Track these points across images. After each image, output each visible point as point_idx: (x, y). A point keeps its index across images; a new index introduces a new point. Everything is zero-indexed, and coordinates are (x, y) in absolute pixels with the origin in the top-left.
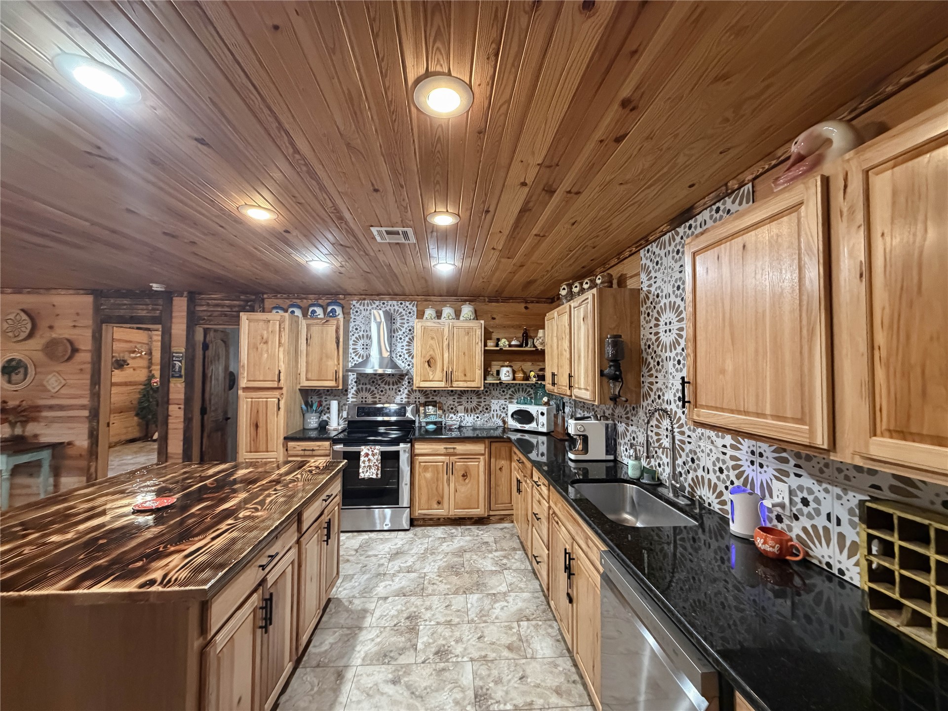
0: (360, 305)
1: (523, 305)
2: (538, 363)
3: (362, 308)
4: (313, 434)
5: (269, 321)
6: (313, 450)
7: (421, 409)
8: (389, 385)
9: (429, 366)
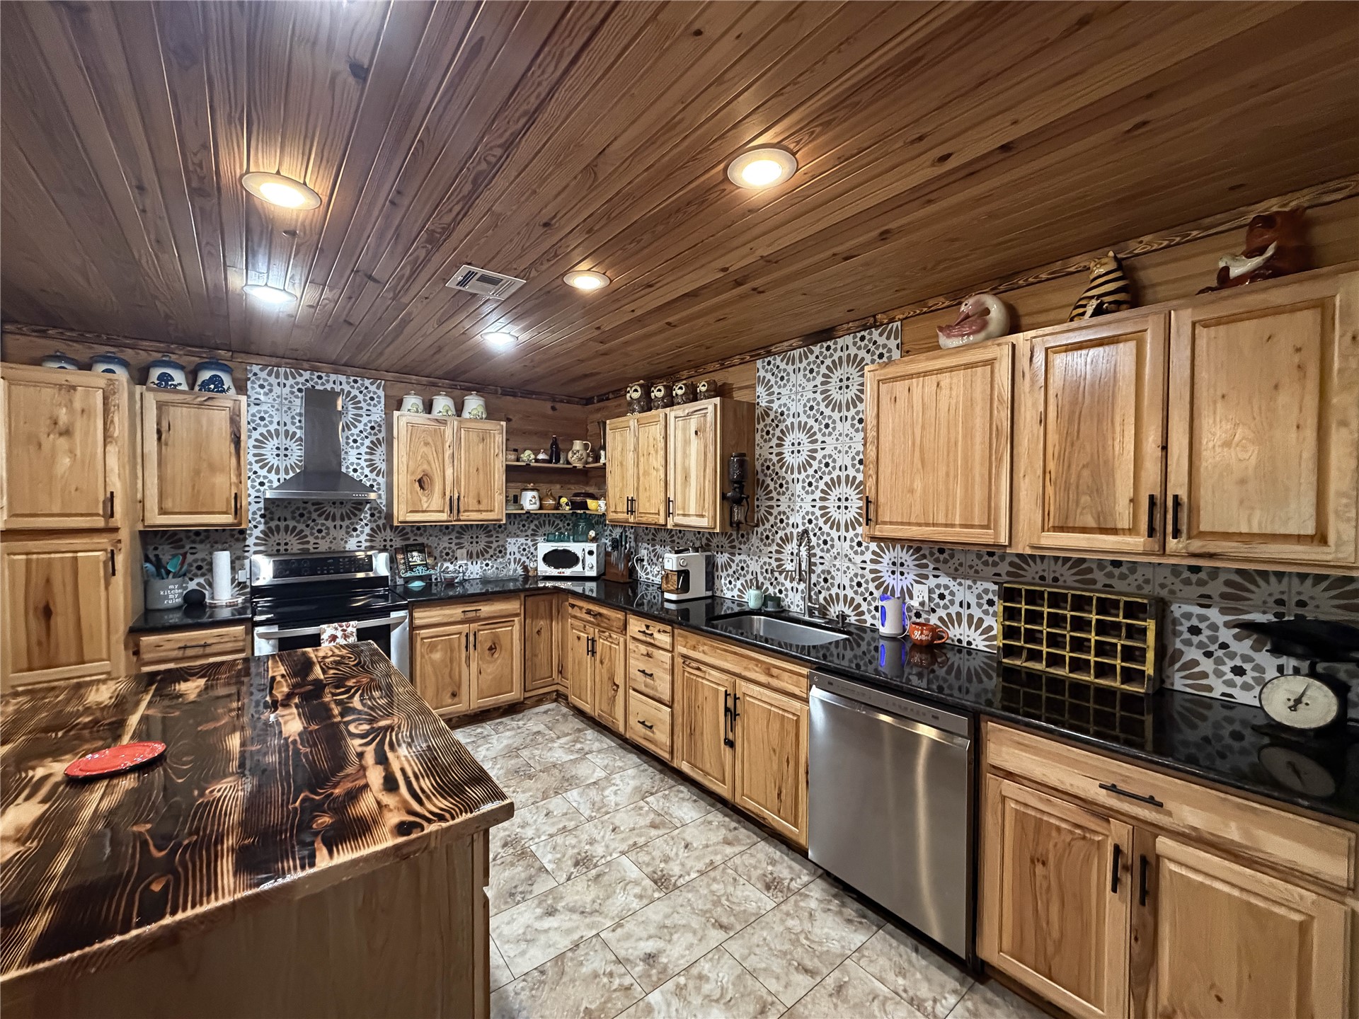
0: (270, 374)
1: (549, 405)
2: (569, 486)
3: (272, 380)
4: (175, 618)
5: (74, 388)
6: (205, 646)
7: (400, 556)
8: (334, 520)
9: (422, 487)
